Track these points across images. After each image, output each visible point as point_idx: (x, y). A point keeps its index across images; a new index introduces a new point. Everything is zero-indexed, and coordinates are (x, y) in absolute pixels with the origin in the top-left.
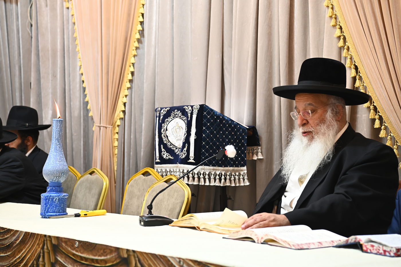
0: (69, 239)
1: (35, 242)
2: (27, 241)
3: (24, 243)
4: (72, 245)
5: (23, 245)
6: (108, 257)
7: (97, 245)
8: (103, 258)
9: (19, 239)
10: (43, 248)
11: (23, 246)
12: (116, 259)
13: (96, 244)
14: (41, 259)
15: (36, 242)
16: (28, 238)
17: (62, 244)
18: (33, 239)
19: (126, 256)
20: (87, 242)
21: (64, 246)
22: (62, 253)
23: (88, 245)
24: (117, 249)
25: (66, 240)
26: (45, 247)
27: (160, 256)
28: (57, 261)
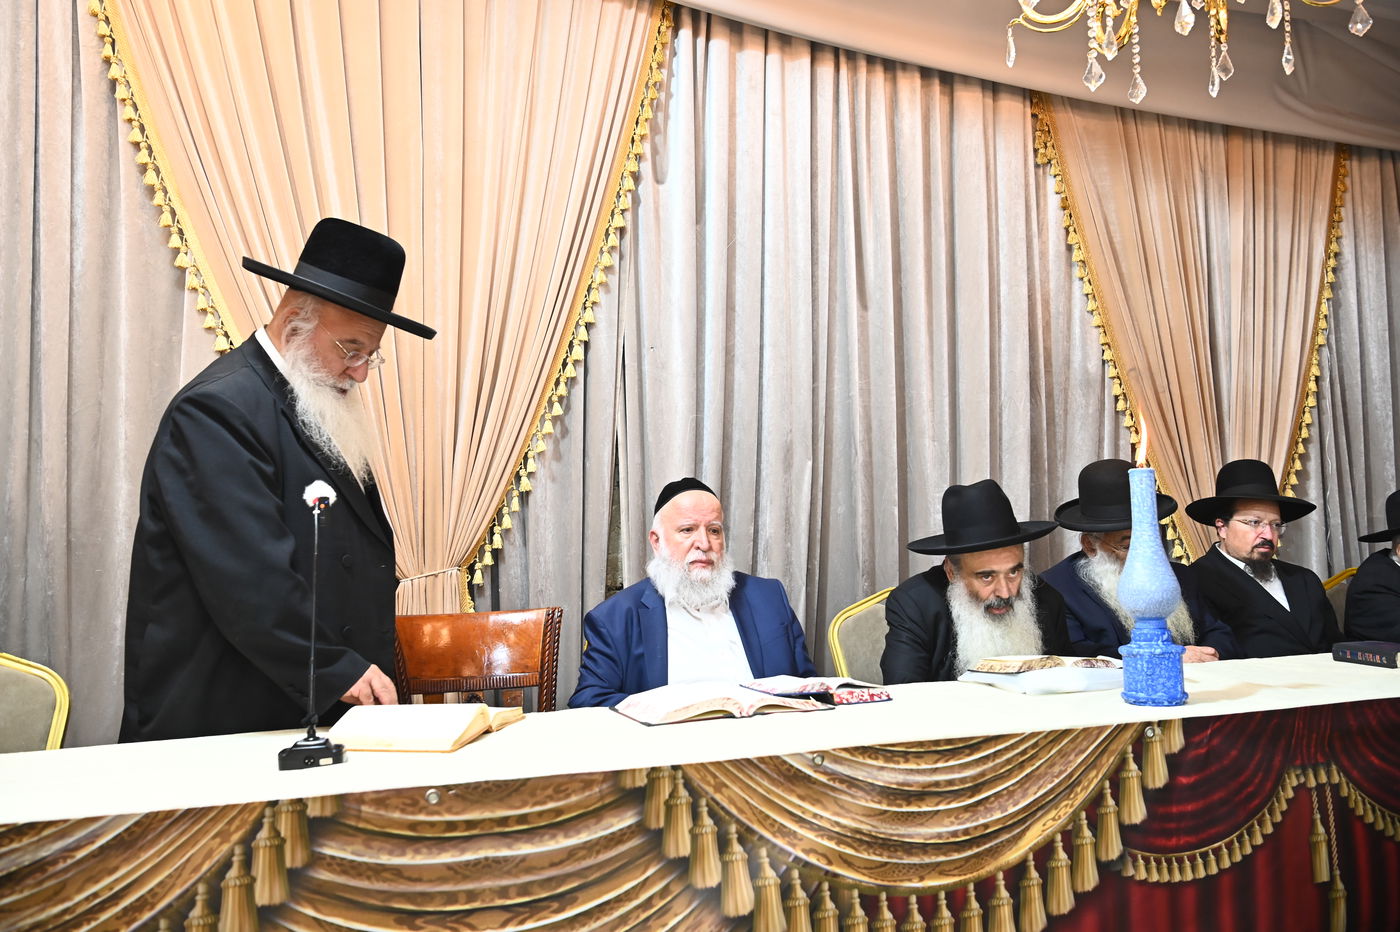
0: (399, 792)
1: (202, 832)
2: (149, 837)
3: (128, 848)
4: (408, 801)
5: (125, 852)
6: (574, 799)
7: (529, 783)
8: (551, 805)
9: (93, 842)
10: (248, 842)
11: (125, 856)
12: (602, 798)
13: (528, 779)
14: (233, 873)
15: (207, 832)
16: (155, 829)
17: (360, 811)
18: (194, 824)
19: (641, 782)
20: (487, 782)
21: (368, 813)
22: (351, 831)
23: (484, 790)
24: (616, 775)
25: (381, 795)
26: (263, 834)
27: (761, 760)
28: (316, 860)
